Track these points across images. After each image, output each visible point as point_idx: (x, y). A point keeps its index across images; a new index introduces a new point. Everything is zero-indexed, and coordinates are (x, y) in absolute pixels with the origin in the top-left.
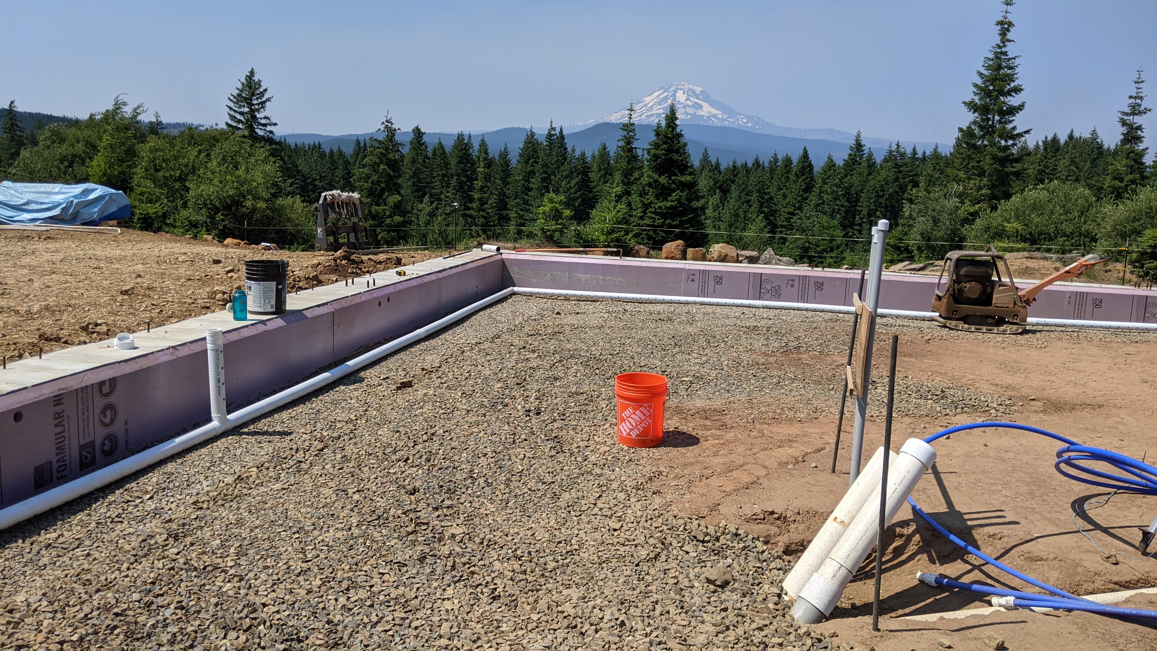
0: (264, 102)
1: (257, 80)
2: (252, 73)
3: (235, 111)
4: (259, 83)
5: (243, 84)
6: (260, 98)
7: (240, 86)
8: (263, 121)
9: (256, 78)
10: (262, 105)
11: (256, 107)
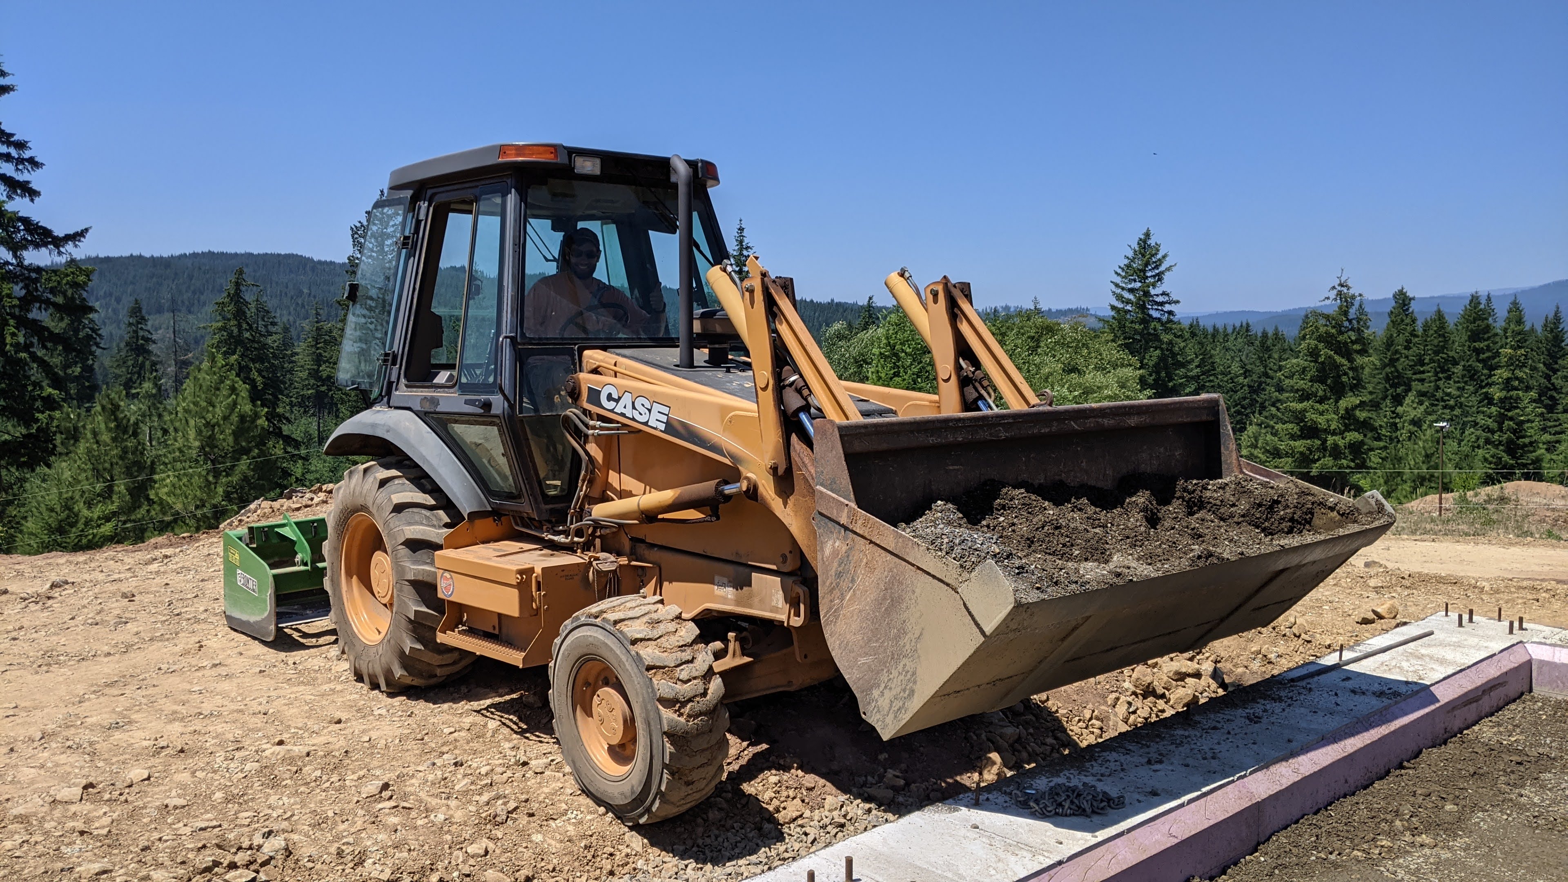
0: (1162, 273)
1: (1153, 244)
2: (1147, 235)
4: (1156, 248)
6: (1157, 267)
7: (1130, 254)
8: (1160, 299)
9: (1152, 242)
10: (1159, 277)
11: (1151, 280)
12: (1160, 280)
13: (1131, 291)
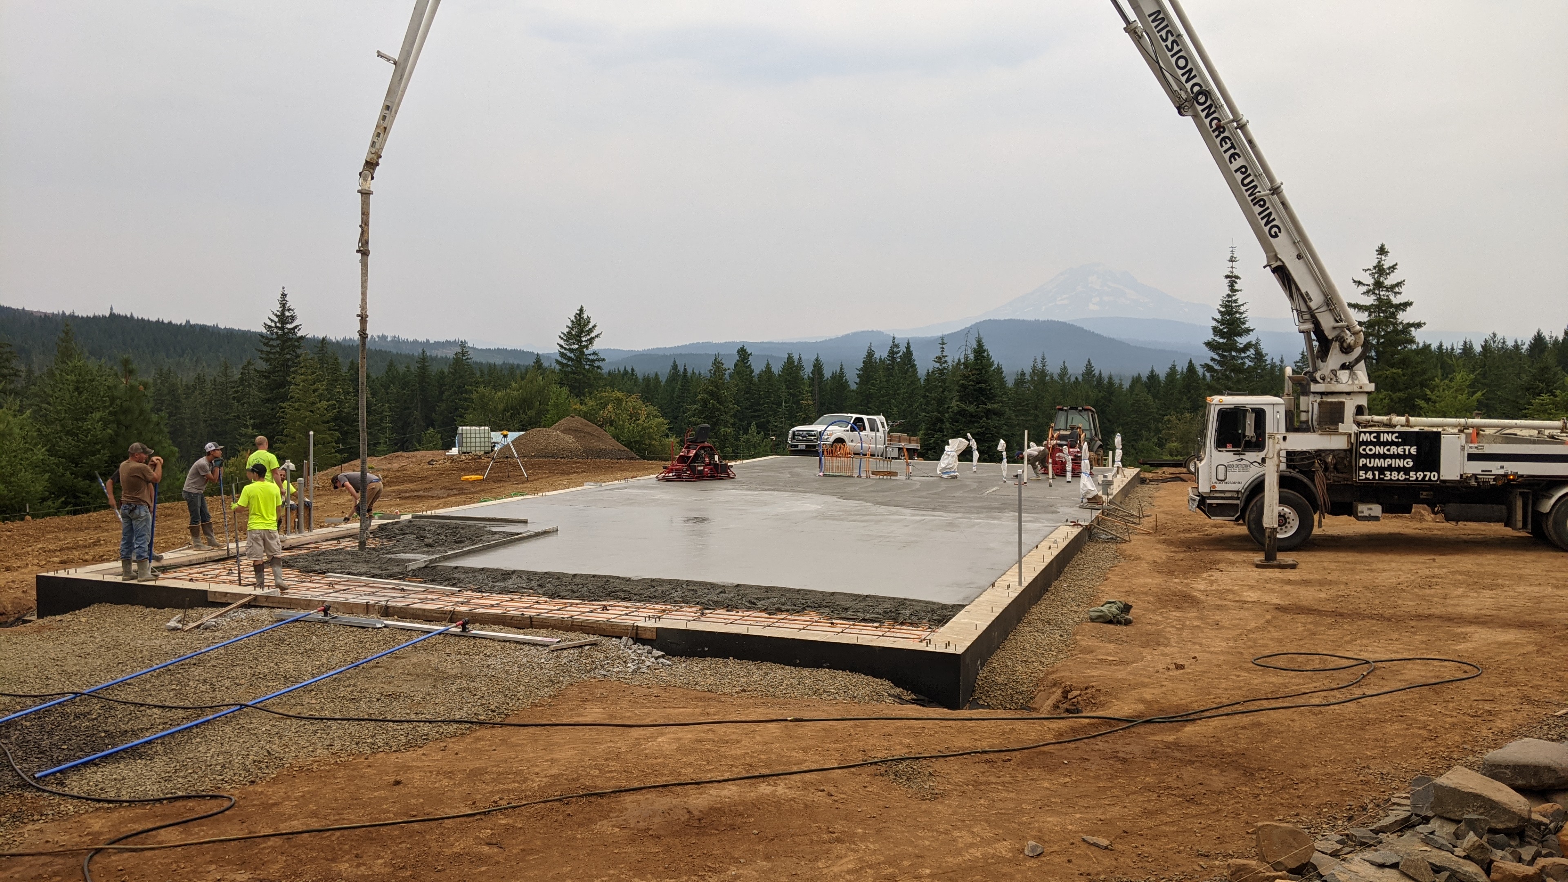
0: (593, 338)
1: (585, 317)
2: (581, 310)
3: (565, 349)
4: (588, 320)
5: (572, 321)
6: (588, 334)
7: (570, 324)
8: (591, 357)
10: (591, 341)
11: (584, 343)
12: (591, 343)
13: (571, 350)
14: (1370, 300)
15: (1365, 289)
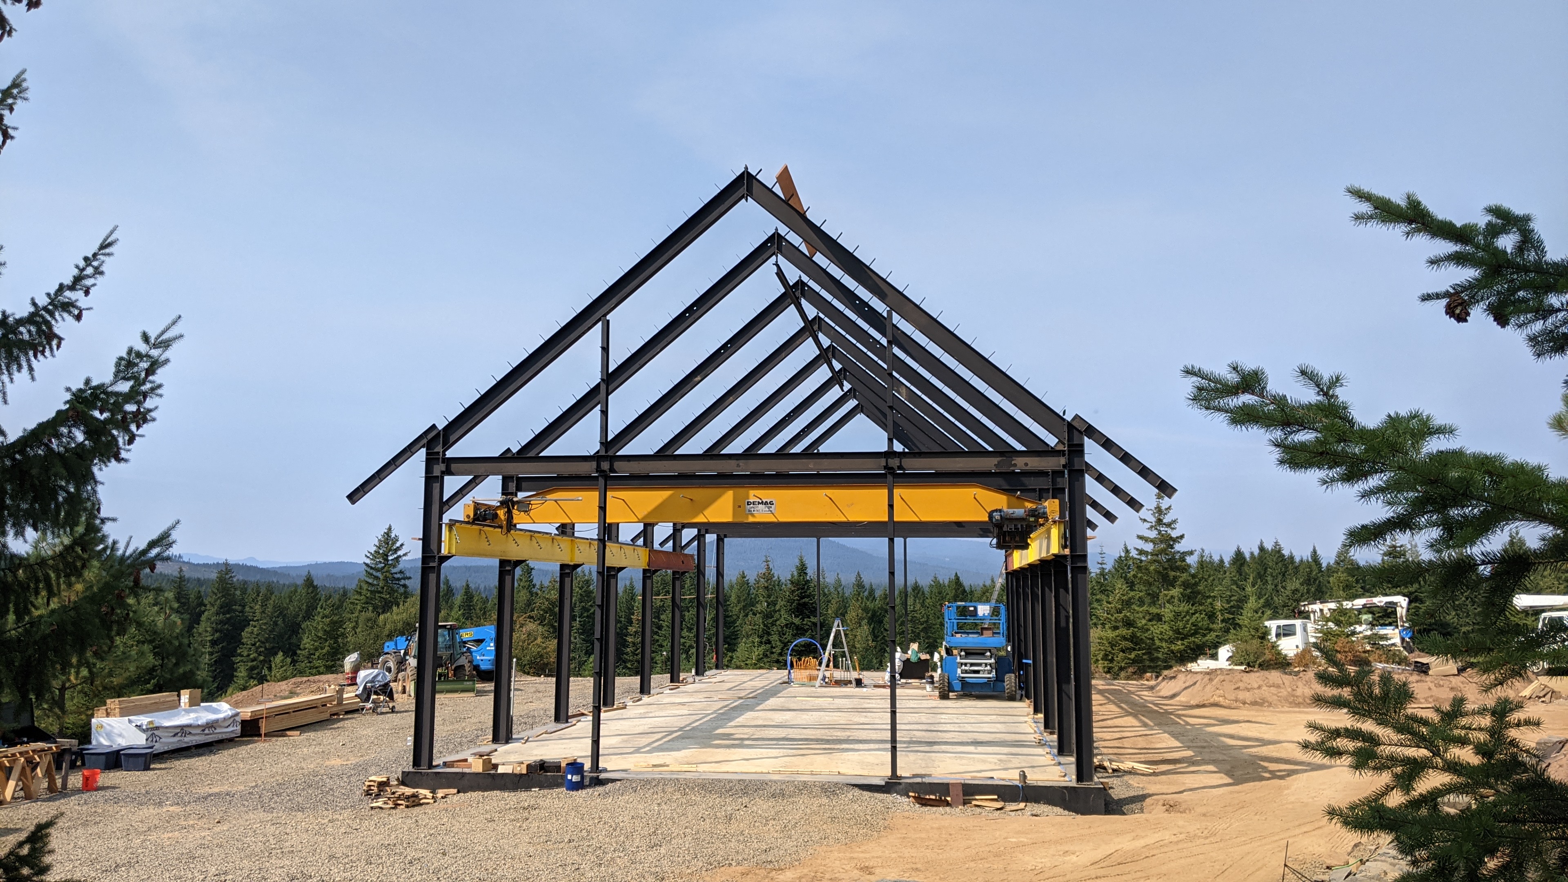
0: (400, 557)
2: (390, 529)
4: (396, 539)
6: (396, 553)
7: (377, 543)
8: (398, 576)
9: (392, 534)
10: (398, 559)
11: (390, 562)
12: (398, 562)
13: (377, 569)
14: (1153, 534)
15: (1149, 525)
